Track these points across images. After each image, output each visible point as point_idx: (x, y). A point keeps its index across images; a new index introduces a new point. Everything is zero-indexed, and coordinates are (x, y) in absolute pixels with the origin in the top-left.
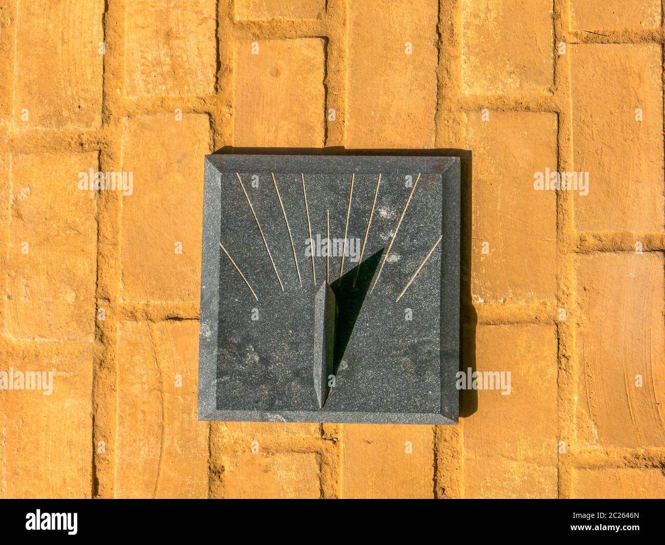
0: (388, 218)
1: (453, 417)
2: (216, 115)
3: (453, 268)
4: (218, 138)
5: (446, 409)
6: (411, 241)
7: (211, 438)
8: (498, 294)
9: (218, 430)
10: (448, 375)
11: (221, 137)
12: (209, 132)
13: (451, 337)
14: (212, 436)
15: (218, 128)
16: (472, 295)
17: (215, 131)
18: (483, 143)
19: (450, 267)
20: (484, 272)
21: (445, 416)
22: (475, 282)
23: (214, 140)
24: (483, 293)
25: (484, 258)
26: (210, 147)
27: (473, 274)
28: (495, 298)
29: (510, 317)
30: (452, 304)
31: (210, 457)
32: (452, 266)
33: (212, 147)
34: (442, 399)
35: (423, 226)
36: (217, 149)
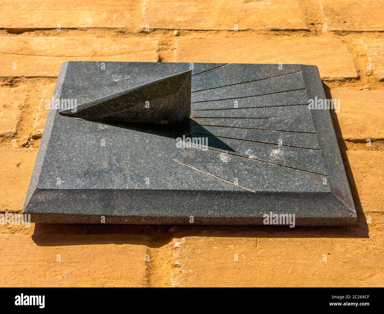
0: (271, 155)
1: (31, 205)
2: (358, 83)
3: (216, 207)
4: (336, 83)
5: (41, 197)
6: (246, 170)
7: (45, 78)
8: (186, 259)
9: (52, 82)
10: (84, 200)
11: (338, 86)
12: (341, 77)
13: (130, 204)
14: (47, 79)
15: (347, 84)
16: (184, 238)
17: (343, 81)
18: (381, 248)
19: (216, 203)
20: (214, 248)
21: (34, 194)
22: (201, 241)
23: (334, 81)
24: (187, 246)
25: (232, 248)
26: (327, 78)
27: (211, 239)
28: (181, 257)
29: (157, 276)
30: (171, 206)
31: (26, 77)
32: (218, 205)
33: (326, 79)
34: (54, 191)
35: (264, 178)
36: (326, 83)
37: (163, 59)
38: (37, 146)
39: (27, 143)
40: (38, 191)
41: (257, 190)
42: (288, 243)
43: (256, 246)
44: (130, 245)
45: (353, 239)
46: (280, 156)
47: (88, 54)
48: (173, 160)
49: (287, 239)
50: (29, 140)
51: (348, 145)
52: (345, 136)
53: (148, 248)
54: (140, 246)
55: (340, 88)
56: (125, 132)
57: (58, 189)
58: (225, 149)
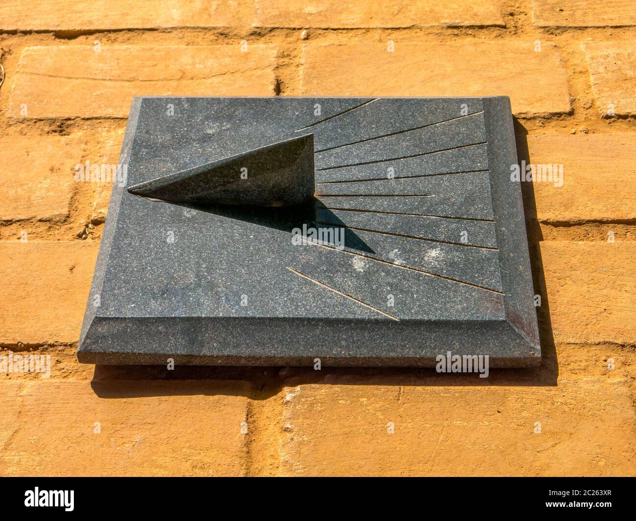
0: (426, 258)
1: (88, 341)
2: (570, 121)
3: (343, 343)
4: (538, 122)
5: (102, 329)
6: (389, 284)
7: (110, 120)
8: (301, 420)
9: (119, 126)
10: (161, 333)
11: (540, 126)
12: (545, 113)
13: (224, 339)
14: (112, 120)
15: (554, 123)
16: (300, 386)
17: (548, 119)
18: (572, 401)
19: (344, 337)
20: (340, 402)
21: (92, 325)
22: (322, 391)
23: (534, 118)
24: (303, 400)
25: (365, 403)
26: (524, 114)
27: (337, 388)
28: (294, 417)
29: (261, 444)
30: (281, 341)
31: (82, 119)
32: (346, 340)
33: (523, 116)
34: (119, 320)
35: (413, 297)
36: (522, 122)
37: (283, 82)
38: (98, 235)
39: (84, 232)
40: (98, 320)
41: (402, 317)
42: (442, 395)
43: (398, 399)
44: (225, 396)
45: (534, 388)
46: (438, 261)
47: (173, 76)
48: (287, 268)
49: (442, 388)
50: (87, 226)
51: (545, 230)
52: (541, 216)
53: (249, 400)
54: (239, 398)
55: (542, 131)
56: (221, 222)
57: (125, 318)
58: (362, 249)
